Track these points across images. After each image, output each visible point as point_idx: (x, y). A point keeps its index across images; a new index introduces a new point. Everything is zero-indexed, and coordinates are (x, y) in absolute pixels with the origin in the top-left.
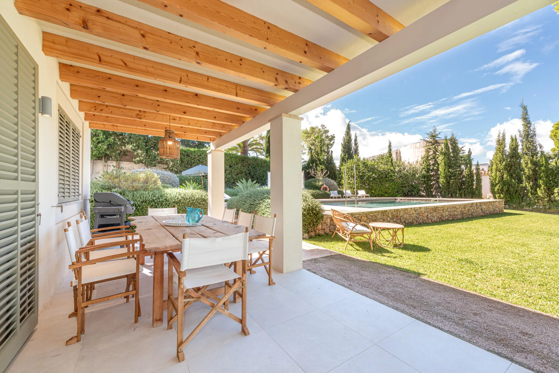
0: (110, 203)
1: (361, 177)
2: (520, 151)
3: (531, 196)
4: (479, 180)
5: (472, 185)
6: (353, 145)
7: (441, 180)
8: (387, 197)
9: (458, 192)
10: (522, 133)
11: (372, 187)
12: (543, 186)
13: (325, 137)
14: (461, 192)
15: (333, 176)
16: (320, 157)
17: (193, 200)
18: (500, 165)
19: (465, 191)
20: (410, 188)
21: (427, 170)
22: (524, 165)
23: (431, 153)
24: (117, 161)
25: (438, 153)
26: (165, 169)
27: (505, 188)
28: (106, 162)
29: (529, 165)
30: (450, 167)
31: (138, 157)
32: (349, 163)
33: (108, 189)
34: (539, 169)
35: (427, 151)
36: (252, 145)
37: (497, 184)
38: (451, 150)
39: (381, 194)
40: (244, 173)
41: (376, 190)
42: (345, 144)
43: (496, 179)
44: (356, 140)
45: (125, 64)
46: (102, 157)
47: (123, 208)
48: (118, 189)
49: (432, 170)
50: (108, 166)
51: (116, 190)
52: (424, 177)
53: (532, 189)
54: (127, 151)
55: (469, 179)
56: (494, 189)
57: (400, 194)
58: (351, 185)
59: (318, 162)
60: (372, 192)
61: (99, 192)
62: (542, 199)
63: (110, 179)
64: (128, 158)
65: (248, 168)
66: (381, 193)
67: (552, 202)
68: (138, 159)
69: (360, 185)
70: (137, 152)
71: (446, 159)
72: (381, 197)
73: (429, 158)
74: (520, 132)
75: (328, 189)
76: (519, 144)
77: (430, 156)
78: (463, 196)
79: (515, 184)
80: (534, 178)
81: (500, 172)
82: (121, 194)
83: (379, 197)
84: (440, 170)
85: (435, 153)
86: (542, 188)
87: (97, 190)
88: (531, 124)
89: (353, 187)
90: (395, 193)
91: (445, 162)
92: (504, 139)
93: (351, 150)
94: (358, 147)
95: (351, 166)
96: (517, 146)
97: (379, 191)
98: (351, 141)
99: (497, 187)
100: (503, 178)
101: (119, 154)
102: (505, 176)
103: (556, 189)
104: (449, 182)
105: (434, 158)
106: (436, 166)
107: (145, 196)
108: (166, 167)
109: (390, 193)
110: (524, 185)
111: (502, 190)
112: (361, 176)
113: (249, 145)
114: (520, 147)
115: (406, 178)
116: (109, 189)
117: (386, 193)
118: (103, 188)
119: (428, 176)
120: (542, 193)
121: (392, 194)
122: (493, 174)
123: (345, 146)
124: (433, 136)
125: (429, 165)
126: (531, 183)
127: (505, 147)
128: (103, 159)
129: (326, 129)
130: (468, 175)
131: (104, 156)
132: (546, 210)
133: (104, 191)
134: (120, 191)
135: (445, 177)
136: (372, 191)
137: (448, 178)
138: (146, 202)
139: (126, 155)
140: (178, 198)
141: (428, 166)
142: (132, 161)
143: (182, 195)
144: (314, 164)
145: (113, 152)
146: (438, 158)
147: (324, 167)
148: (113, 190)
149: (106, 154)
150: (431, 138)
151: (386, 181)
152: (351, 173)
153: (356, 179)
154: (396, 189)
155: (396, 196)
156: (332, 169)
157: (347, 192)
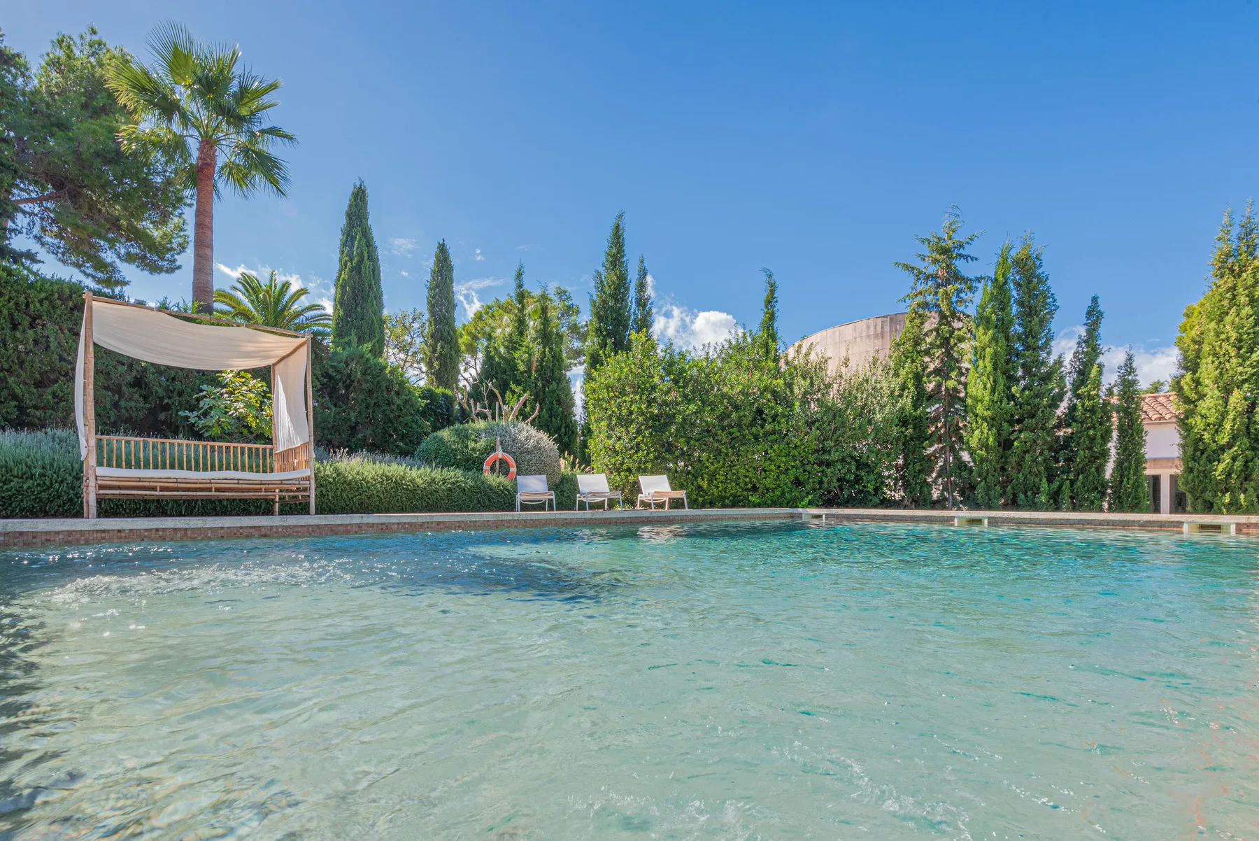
1: (659, 423)
4: (1132, 434)
8: (759, 505)
9: (1044, 485)
11: (698, 466)
14: (1056, 485)
15: (560, 428)
19: (1072, 482)
20: (849, 471)
23: (932, 322)
32: (616, 367)
35: (918, 317)
38: (1015, 309)
39: (735, 496)
41: (713, 476)
42: (605, 302)
44: (641, 287)
52: (904, 421)
57: (808, 493)
58: (620, 458)
60: (700, 487)
66: (732, 488)
69: (651, 456)
71: (998, 343)
72: (733, 505)
73: (922, 346)
75: (513, 470)
77: (926, 335)
78: (1066, 501)
83: (724, 506)
85: (945, 322)
89: (625, 467)
90: (790, 492)
91: (991, 360)
94: (648, 312)
95: (619, 379)
97: (727, 480)
98: (627, 289)
99: (1223, 461)
104: (1007, 445)
105: (944, 343)
109: (768, 490)
111: (1246, 475)
112: (655, 418)
115: (833, 426)
117: (754, 488)
119: (918, 418)
121: (778, 493)
124: (945, 251)
135: (994, 419)
136: (700, 481)
137: (1008, 422)
141: (915, 376)
146: (961, 341)
150: (935, 261)
151: (756, 437)
152: (619, 407)
153: (639, 432)
154: (792, 472)
155: (792, 503)
156: (559, 402)
157: (594, 483)
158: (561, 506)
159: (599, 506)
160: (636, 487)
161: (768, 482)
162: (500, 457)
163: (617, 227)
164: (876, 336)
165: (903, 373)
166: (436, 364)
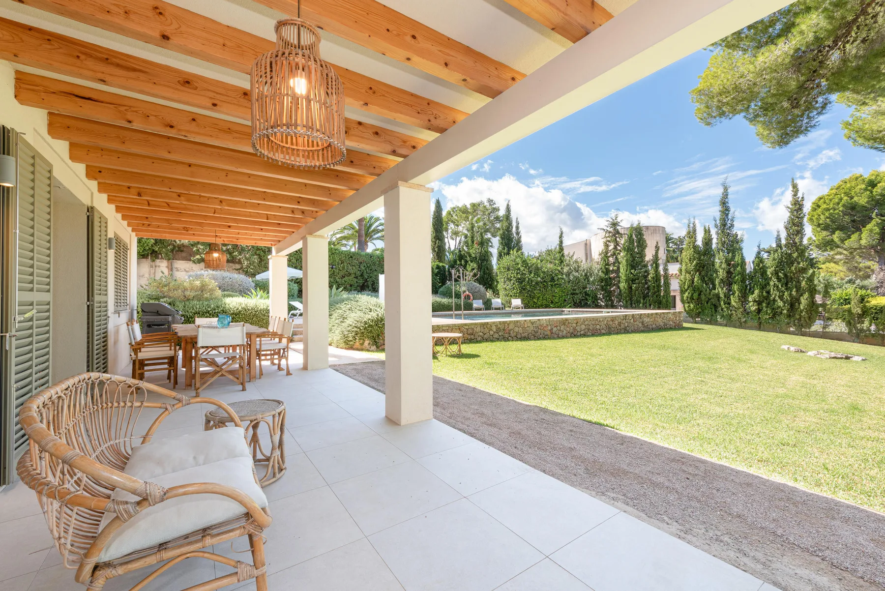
0: (158, 313)
1: (520, 281)
2: (714, 246)
3: (723, 306)
4: (667, 284)
5: (659, 291)
6: (514, 235)
7: (623, 285)
8: (554, 308)
9: (642, 301)
10: (718, 222)
11: (534, 295)
12: (737, 292)
13: (495, 218)
14: (645, 300)
15: (488, 279)
16: (471, 251)
17: (256, 312)
18: (690, 264)
19: (650, 300)
20: (583, 296)
21: (605, 270)
22: (717, 266)
23: (611, 247)
24: (169, 259)
25: (619, 248)
26: (237, 270)
27: (696, 296)
28: (154, 261)
29: (724, 266)
30: (633, 267)
31: (198, 254)
32: (506, 261)
33: (155, 299)
34: (734, 270)
35: (607, 246)
36: (378, 231)
37: (687, 290)
38: (636, 244)
39: (546, 305)
40: (353, 276)
41: (538, 298)
42: (504, 233)
43: (685, 283)
44: (517, 228)
45: (168, 205)
46: (148, 255)
47: (170, 318)
48: (168, 299)
49: (613, 271)
50: (156, 266)
51: (165, 299)
52: (602, 280)
53: (725, 296)
54: (183, 245)
55: (654, 283)
56: (683, 297)
57: (570, 303)
58: (507, 292)
59: (468, 259)
60: (534, 302)
61: (145, 302)
62: (736, 309)
63: (158, 287)
64: (184, 254)
65: (359, 267)
66: (545, 302)
67: (748, 313)
68: (198, 257)
69: (518, 292)
70: (197, 247)
71: (629, 255)
72: (546, 308)
73: (609, 254)
74: (715, 221)
75: (472, 298)
76: (712, 237)
77: (610, 251)
79: (706, 291)
80: (728, 282)
81: (690, 273)
82: (170, 304)
84: (621, 270)
85: (615, 248)
86: (736, 295)
87: (143, 300)
88: (729, 211)
90: (564, 303)
91: (627, 260)
92: (695, 231)
93: (512, 241)
94: (520, 237)
95: (507, 265)
96: (710, 240)
97: (543, 299)
98: (512, 228)
99: (687, 294)
100: (693, 282)
101: (172, 251)
102: (696, 279)
103: (751, 296)
104: (631, 288)
105: (614, 254)
106: (616, 265)
107: (198, 306)
108: (239, 267)
109: (557, 303)
110: (716, 291)
111: (692, 298)
112: (519, 279)
113: (373, 231)
114: (715, 241)
115: (576, 282)
116: (157, 299)
117: (552, 302)
118: (150, 297)
119: (606, 279)
120: (736, 302)
121: (559, 304)
122: (682, 277)
123: (504, 235)
124: (614, 224)
125: (608, 264)
126: (724, 289)
127: (696, 241)
128: (149, 257)
129: (495, 206)
130: (653, 278)
131: (151, 254)
132: (741, 323)
133: (151, 302)
134: (169, 301)
135: (626, 281)
137: (631, 281)
138: (199, 313)
139: (182, 251)
140: (238, 309)
141: (606, 265)
142: (190, 260)
143: (243, 306)
144: (463, 262)
145: (162, 248)
146: (619, 254)
147: (475, 265)
148: (162, 300)
149: (153, 250)
150: (611, 227)
151: (553, 286)
153: (514, 284)
154: (564, 298)
155: (564, 307)
156: (487, 269)
157: (497, 302)
158: (487, 309)
159: (499, 309)
160: (510, 303)
161: (556, 300)
162: (467, 294)
163: (508, 205)
166: (436, 249)
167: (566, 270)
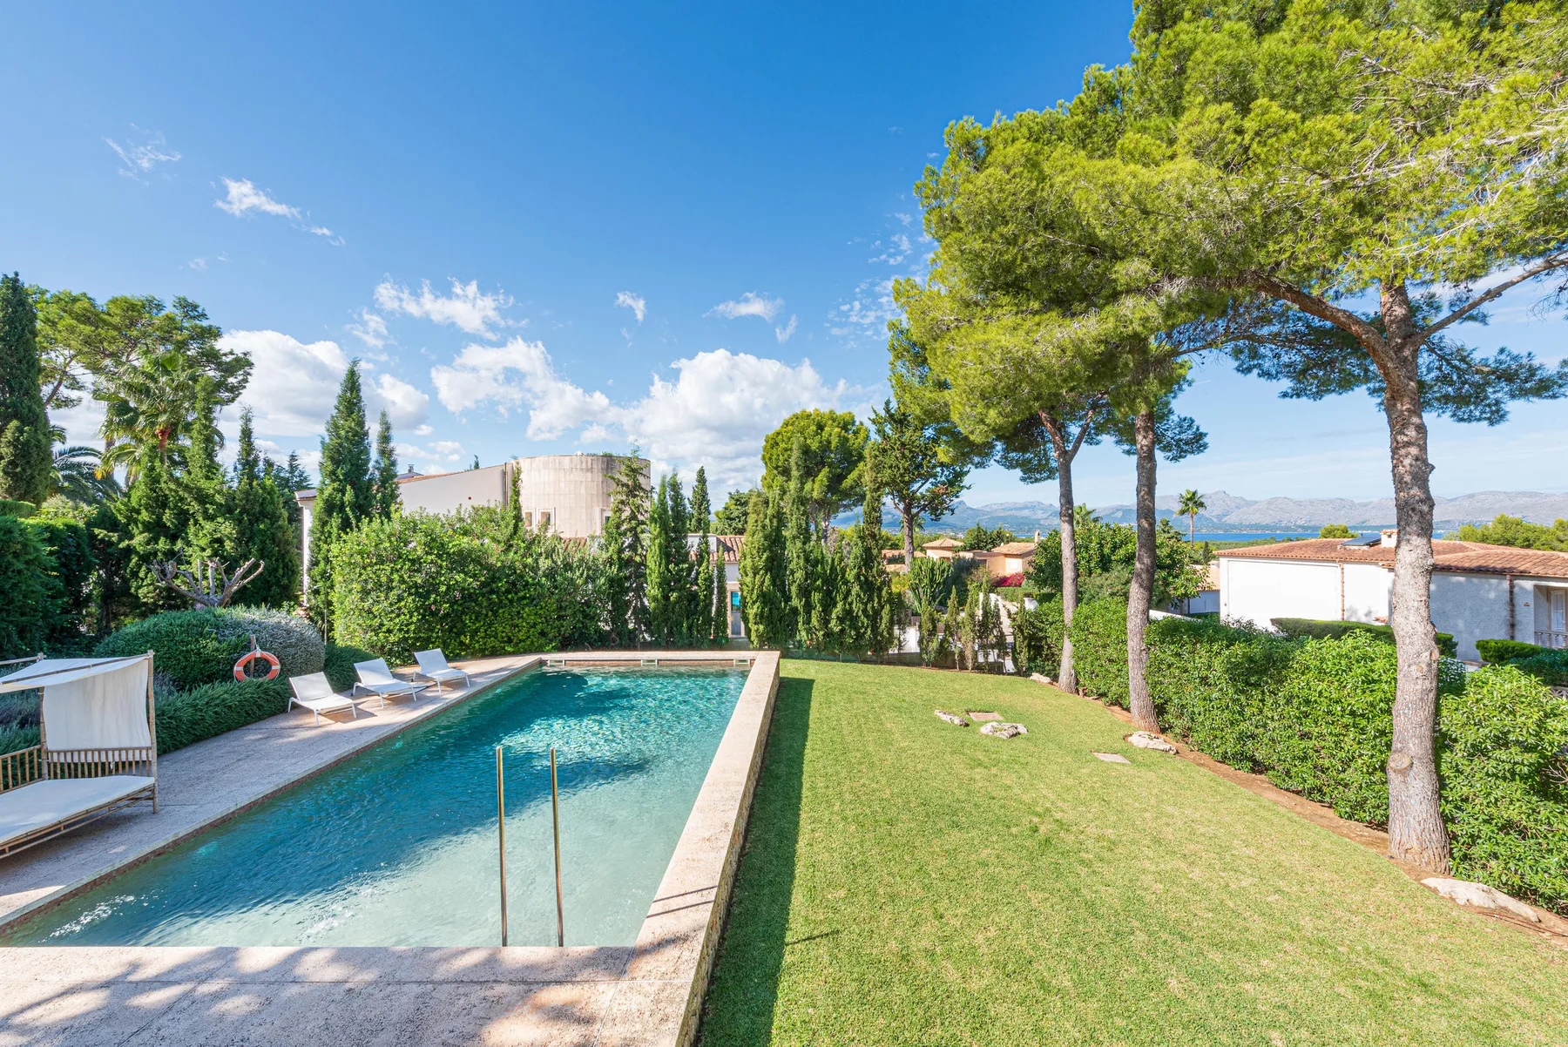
1: (423, 591)
3: (801, 627)
5: (711, 602)
6: (374, 454)
12: (818, 605)
18: (757, 559)
21: (616, 562)
22: (794, 562)
23: (626, 515)
25: (642, 517)
27: (766, 611)
30: (669, 558)
34: (813, 570)
35: (618, 510)
37: (755, 602)
44: (385, 439)
49: (629, 563)
52: (610, 581)
53: (804, 612)
55: (706, 590)
56: (749, 614)
57: (551, 641)
66: (491, 642)
69: (414, 619)
71: (662, 536)
73: (621, 529)
75: (277, 669)
77: (623, 522)
79: (780, 602)
83: (484, 655)
84: (648, 564)
85: (635, 516)
90: (538, 641)
91: (659, 546)
94: (393, 464)
99: (755, 609)
102: (766, 584)
105: (633, 528)
106: (638, 552)
112: (418, 586)
117: (510, 641)
119: (620, 579)
120: (817, 620)
121: (528, 644)
122: (749, 579)
124: (633, 470)
125: (621, 552)
130: (706, 580)
135: (660, 582)
137: (668, 585)
141: (618, 554)
146: (642, 529)
150: (627, 475)
153: (400, 599)
154: (539, 627)
155: (540, 650)
161: (521, 635)
162: (258, 655)
164: (588, 470)
165: (611, 549)
167: (544, 564)
